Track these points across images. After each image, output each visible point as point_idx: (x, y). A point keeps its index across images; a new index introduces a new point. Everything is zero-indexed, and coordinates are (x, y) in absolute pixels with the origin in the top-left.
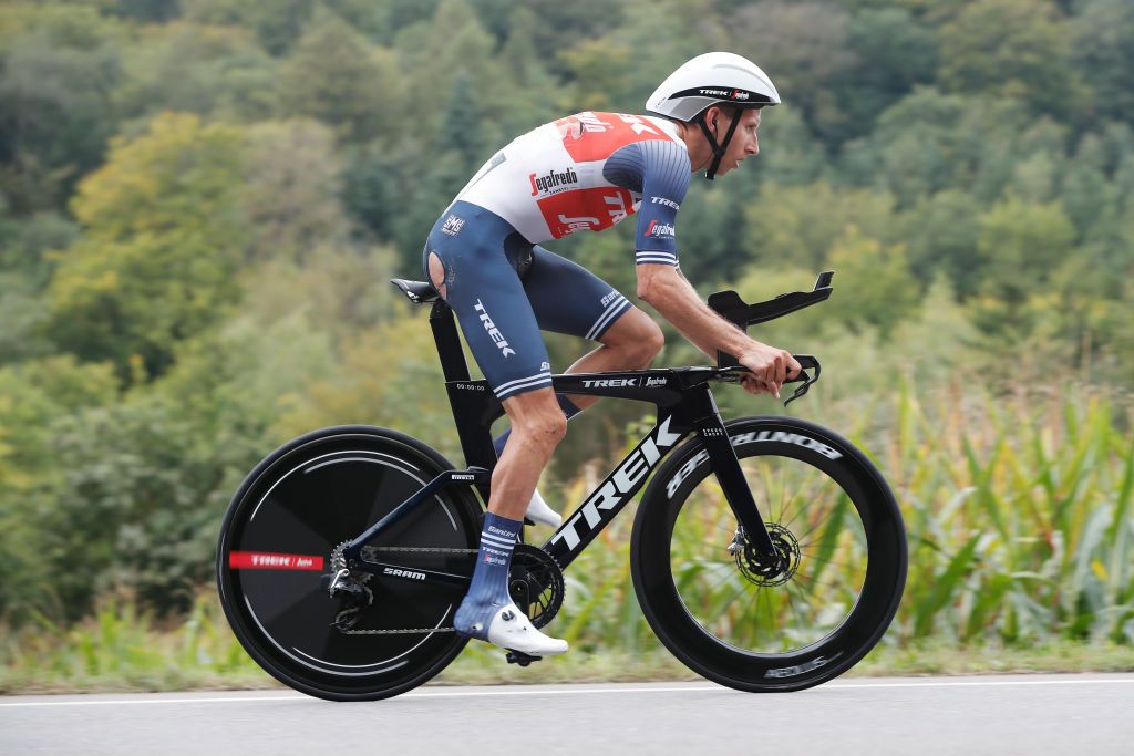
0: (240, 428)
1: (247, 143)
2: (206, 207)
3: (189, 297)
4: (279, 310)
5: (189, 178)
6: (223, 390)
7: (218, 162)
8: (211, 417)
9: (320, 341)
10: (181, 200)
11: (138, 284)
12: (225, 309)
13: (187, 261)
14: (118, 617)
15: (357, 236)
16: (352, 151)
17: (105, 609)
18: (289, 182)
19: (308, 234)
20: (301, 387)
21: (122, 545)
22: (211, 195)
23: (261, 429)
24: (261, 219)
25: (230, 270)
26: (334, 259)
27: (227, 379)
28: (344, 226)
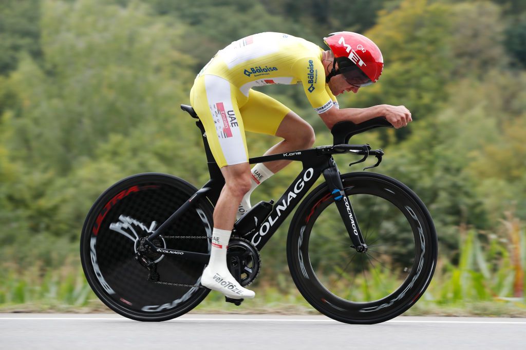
0: (447, 170)
1: (453, 14)
2: (430, 48)
3: (420, 97)
4: (469, 105)
5: (421, 33)
6: (438, 149)
7: (437, 25)
8: (431, 163)
9: (491, 122)
10: (416, 45)
11: (393, 90)
12: (439, 104)
13: (418, 78)
14: (382, 272)
15: (512, 65)
16: (510, 19)
17: (374, 267)
18: (475, 35)
19: (486, 64)
20: (479, 147)
21: (382, 232)
22: (433, 42)
23: (458, 170)
24: (460, 55)
25: (442, 83)
26: (499, 77)
27: (441, 142)
28: (506, 60)
